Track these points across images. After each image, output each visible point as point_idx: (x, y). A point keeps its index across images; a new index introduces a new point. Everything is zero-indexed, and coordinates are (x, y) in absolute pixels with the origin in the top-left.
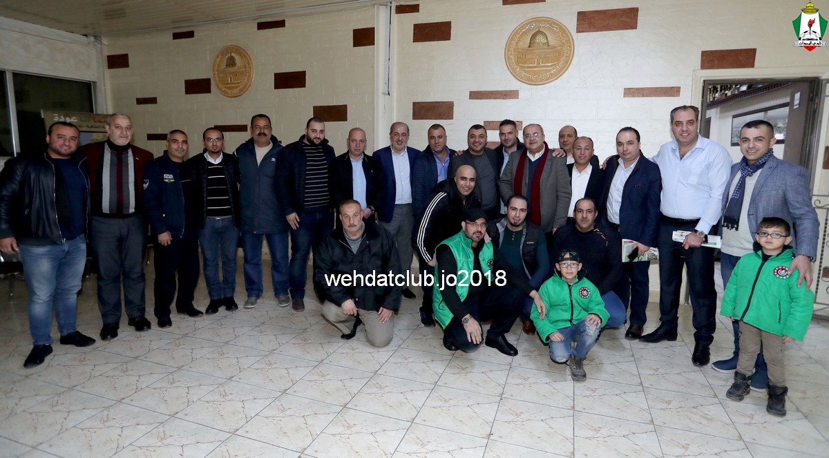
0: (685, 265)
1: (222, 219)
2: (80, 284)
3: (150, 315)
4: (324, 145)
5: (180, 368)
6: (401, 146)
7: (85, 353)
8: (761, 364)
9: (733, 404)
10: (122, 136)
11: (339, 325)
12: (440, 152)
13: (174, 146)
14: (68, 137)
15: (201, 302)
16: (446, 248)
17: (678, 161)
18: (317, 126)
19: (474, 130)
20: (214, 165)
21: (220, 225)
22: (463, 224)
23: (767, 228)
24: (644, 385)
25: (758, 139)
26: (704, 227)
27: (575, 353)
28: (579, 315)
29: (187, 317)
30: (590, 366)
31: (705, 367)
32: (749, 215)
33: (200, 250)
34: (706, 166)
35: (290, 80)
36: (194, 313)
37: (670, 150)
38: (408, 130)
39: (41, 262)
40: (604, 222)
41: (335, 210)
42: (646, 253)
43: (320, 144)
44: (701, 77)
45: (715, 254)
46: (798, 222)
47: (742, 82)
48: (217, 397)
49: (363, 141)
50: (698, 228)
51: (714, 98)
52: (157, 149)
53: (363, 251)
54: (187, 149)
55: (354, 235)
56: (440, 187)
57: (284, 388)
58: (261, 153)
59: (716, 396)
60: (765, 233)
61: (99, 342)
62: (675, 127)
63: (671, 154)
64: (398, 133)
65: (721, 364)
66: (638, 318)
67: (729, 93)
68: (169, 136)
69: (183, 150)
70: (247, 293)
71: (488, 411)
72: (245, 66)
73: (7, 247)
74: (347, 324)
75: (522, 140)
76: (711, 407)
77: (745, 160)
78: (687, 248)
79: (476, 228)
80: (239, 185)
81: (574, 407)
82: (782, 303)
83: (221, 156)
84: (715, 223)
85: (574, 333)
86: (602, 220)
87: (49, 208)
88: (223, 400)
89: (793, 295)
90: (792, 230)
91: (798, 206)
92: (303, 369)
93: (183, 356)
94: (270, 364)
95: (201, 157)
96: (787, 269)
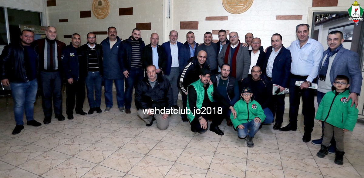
0: (301, 97)
1: (95, 73)
2: (35, 99)
3: (65, 114)
4: (140, 41)
5: (76, 136)
6: (175, 41)
7: (37, 129)
9: (319, 159)
10: (52, 35)
11: (145, 120)
12: (192, 44)
13: (75, 41)
14: (29, 36)
15: (86, 109)
16: (192, 87)
17: (299, 49)
18: (137, 32)
19: (207, 34)
20: (92, 49)
21: (94, 75)
22: (200, 76)
23: (339, 80)
24: (280, 149)
25: (335, 39)
26: (309, 79)
27: (249, 134)
28: (252, 117)
29: (80, 115)
30: (256, 141)
31: (308, 142)
32: (330, 74)
34: (312, 51)
35: (126, 12)
36: (83, 114)
37: (295, 44)
38: (178, 34)
39: (19, 90)
40: (265, 77)
41: (145, 69)
42: (284, 91)
43: (138, 40)
44: (312, 11)
45: (315, 92)
46: (353, 77)
47: (333, 13)
48: (92, 149)
49: (158, 39)
50: (308, 80)
51: (320, 20)
52: (67, 42)
53: (156, 87)
54: (80, 42)
55: (152, 80)
56: (191, 60)
57: (120, 146)
58: (112, 44)
59: (312, 155)
60: (338, 82)
61: (43, 125)
62: (298, 33)
63: (296, 46)
64: (173, 35)
65: (315, 142)
66: (279, 121)
67: (327, 18)
68: (72, 36)
69: (78, 43)
70: (106, 106)
71: (209, 159)
72: (106, 5)
73: (5, 83)
74: (148, 119)
75: (228, 39)
76: (309, 160)
77: (329, 49)
78: (302, 88)
79: (206, 78)
80: (102, 58)
81: (247, 158)
82: (343, 114)
83: (95, 45)
84: (315, 78)
85: (249, 126)
86: (264, 75)
87: (22, 67)
88: (94, 150)
89: (349, 110)
90: (350, 81)
91: (353, 70)
92: (129, 138)
93: (78, 132)
94: (115, 136)
95: (86, 45)
96: (346, 99)
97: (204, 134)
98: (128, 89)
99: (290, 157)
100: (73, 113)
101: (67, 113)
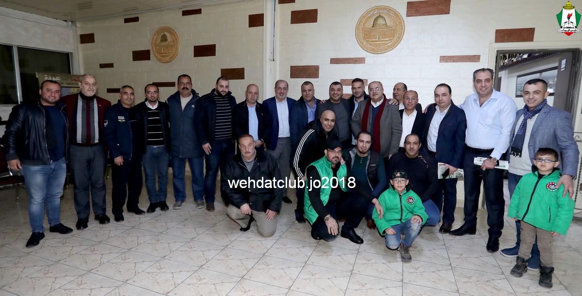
0: (482, 181)
1: (157, 148)
2: (62, 191)
3: (109, 213)
4: (229, 97)
5: (130, 249)
6: (283, 97)
7: (66, 238)
8: (535, 251)
9: (515, 279)
10: (90, 89)
11: (238, 221)
12: (309, 101)
13: (125, 97)
14: (53, 91)
15: (144, 204)
16: (314, 168)
17: (478, 108)
18: (224, 83)
19: (334, 85)
20: (153, 110)
21: (156, 151)
22: (326, 151)
23: (542, 155)
24: (453, 265)
25: (536, 92)
26: (496, 155)
27: (403, 242)
28: (406, 216)
29: (134, 214)
30: (414, 252)
31: (496, 253)
32: (529, 146)
33: (143, 169)
34: (498, 111)
35: (205, 51)
36: (139, 212)
37: (472, 100)
38: (288, 85)
39: (36, 177)
40: (425, 151)
42: (455, 173)
43: (225, 95)
44: (495, 48)
45: (504, 174)
46: (564, 151)
47: (524, 52)
48: (155, 270)
49: (257, 93)
50: (493, 155)
51: (504, 63)
52: (113, 99)
53: (255, 170)
54: (134, 99)
55: (249, 159)
56: (310, 125)
57: (200, 264)
58: (184, 101)
59: (503, 273)
60: (540, 159)
61: (75, 231)
62: (476, 83)
63: (473, 102)
64: (280, 87)
65: (507, 251)
66: (449, 218)
67: (515, 60)
68: (121, 90)
69: (131, 100)
70: (175, 199)
71: (342, 282)
72: (174, 41)
73: (14, 166)
74: (244, 221)
75: (367, 93)
76: (500, 281)
77: (526, 107)
78: (484, 169)
79: (335, 154)
80: (169, 124)
81: (403, 280)
82: (551, 209)
83: (157, 103)
84: (504, 152)
85: (403, 228)
86: (424, 149)
87: (41, 139)
88: (159, 272)
89: (560, 203)
90: (559, 157)
91: (565, 140)
92: (213, 251)
93: (132, 242)
94: (191, 248)
95: (143, 104)
96: (556, 184)
97: (332, 243)
98: (210, 173)
99: (470, 278)
100: (122, 211)
101: (113, 212)
